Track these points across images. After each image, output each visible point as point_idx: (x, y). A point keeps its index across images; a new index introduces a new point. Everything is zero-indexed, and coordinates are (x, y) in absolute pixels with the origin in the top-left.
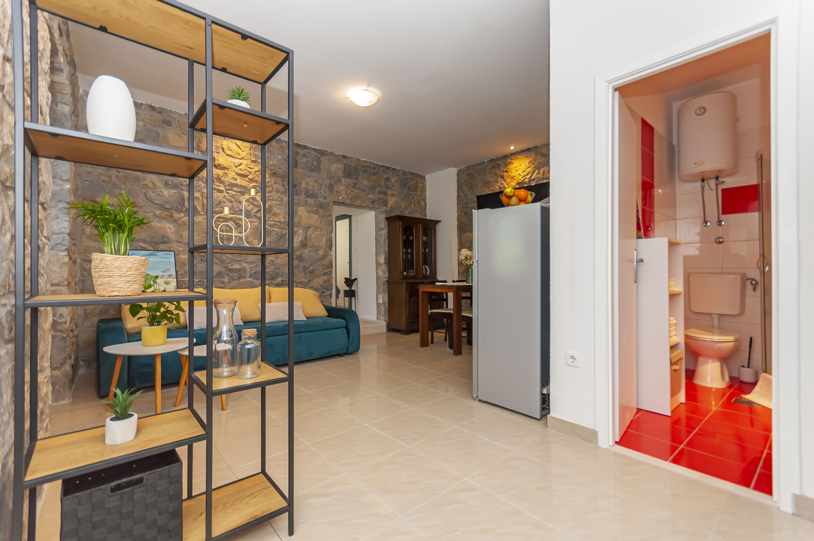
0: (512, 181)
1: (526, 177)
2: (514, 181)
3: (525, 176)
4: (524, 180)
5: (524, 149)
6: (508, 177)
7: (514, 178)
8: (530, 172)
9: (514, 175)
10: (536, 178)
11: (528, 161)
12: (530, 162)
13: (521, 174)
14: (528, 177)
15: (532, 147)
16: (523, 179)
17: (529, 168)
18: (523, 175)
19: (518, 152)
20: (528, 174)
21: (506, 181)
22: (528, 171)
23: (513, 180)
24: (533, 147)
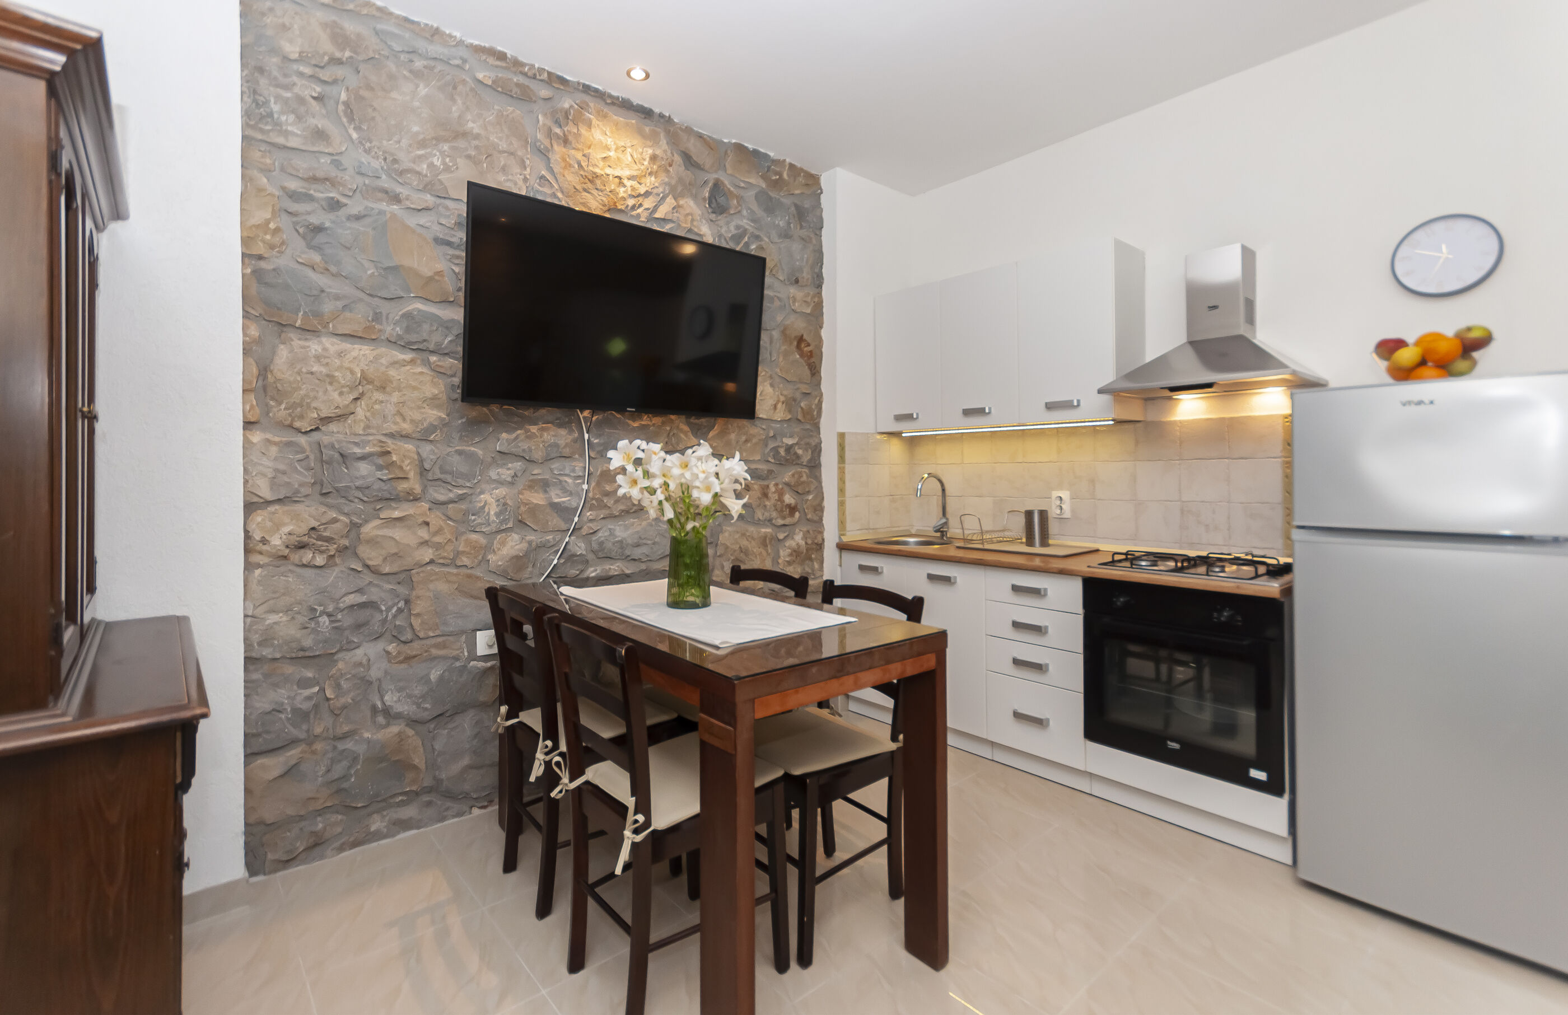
0: (585, 190)
1: (641, 199)
2: (595, 192)
3: (639, 195)
4: (633, 208)
5: (636, 101)
6: (570, 166)
7: (598, 182)
8: (655, 191)
9: (598, 171)
10: (671, 221)
11: (650, 151)
12: (654, 158)
13: (625, 181)
14: (648, 203)
15: (657, 110)
16: (631, 202)
17: (650, 174)
18: (633, 189)
19: (610, 96)
20: (647, 194)
21: (561, 179)
22: (650, 181)
23: (589, 185)
24: (661, 116)
